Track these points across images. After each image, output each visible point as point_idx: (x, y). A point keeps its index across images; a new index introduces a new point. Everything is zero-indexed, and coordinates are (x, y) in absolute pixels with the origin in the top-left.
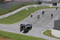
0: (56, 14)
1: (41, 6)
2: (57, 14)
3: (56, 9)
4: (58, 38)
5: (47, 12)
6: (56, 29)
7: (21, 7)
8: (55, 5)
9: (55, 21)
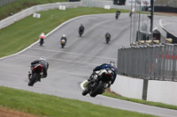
0: (123, 28)
1: (79, 7)
2: (126, 30)
3: (117, 17)
4: (128, 100)
5: (97, 25)
6: (124, 75)
7: (19, 10)
8: (120, 4)
9: (122, 51)
